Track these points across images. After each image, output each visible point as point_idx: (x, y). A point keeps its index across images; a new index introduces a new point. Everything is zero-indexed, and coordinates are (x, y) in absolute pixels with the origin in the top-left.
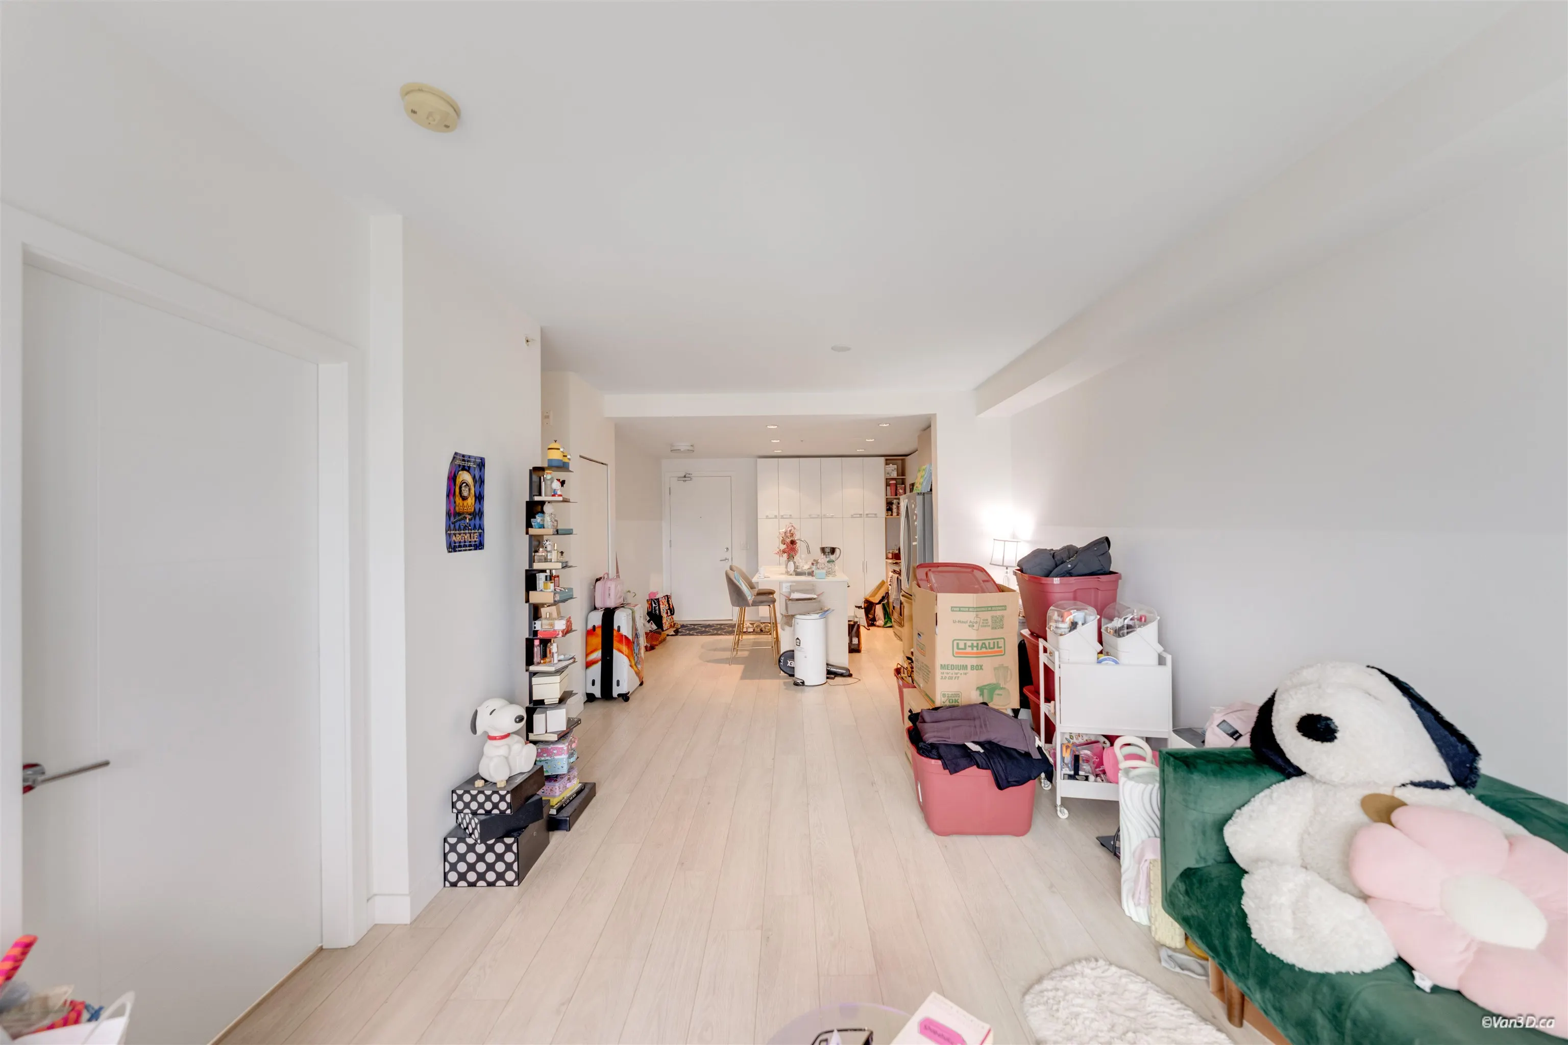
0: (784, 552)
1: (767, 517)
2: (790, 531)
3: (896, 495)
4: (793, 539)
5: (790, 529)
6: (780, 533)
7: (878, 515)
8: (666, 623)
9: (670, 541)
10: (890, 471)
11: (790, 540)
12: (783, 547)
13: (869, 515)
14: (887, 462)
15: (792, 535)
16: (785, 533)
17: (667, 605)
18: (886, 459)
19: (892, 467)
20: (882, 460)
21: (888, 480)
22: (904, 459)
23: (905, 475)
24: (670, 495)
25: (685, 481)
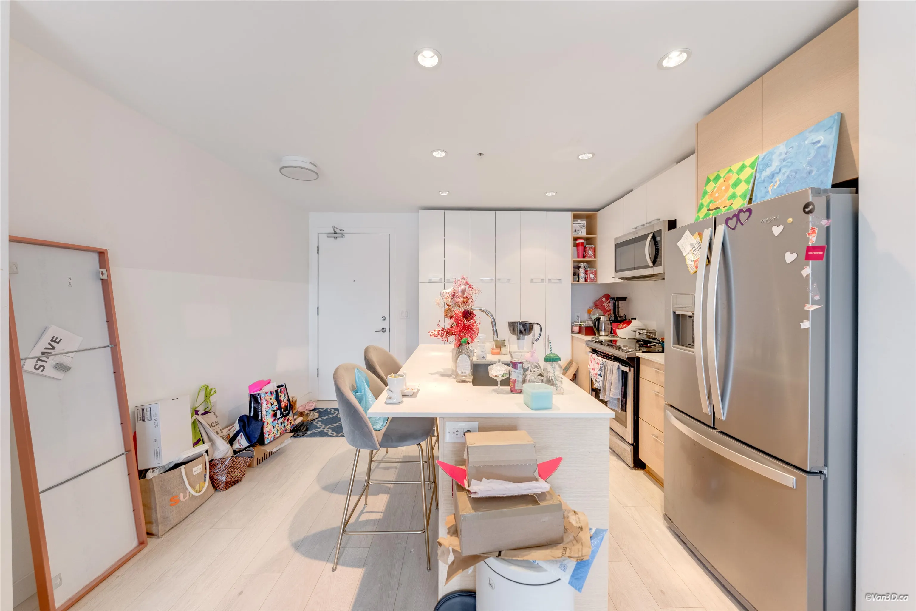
0: (449, 333)
1: (430, 281)
2: (464, 292)
3: (584, 257)
4: (468, 308)
5: (463, 287)
6: (442, 295)
7: (563, 281)
8: (270, 432)
9: (318, 308)
10: (578, 229)
11: (462, 310)
12: (447, 323)
13: (553, 281)
14: (576, 217)
15: (466, 300)
16: (453, 296)
17: (276, 403)
18: (573, 214)
19: (581, 223)
20: (569, 215)
21: (575, 239)
22: (596, 214)
23: (595, 234)
24: (318, 254)
25: (335, 238)
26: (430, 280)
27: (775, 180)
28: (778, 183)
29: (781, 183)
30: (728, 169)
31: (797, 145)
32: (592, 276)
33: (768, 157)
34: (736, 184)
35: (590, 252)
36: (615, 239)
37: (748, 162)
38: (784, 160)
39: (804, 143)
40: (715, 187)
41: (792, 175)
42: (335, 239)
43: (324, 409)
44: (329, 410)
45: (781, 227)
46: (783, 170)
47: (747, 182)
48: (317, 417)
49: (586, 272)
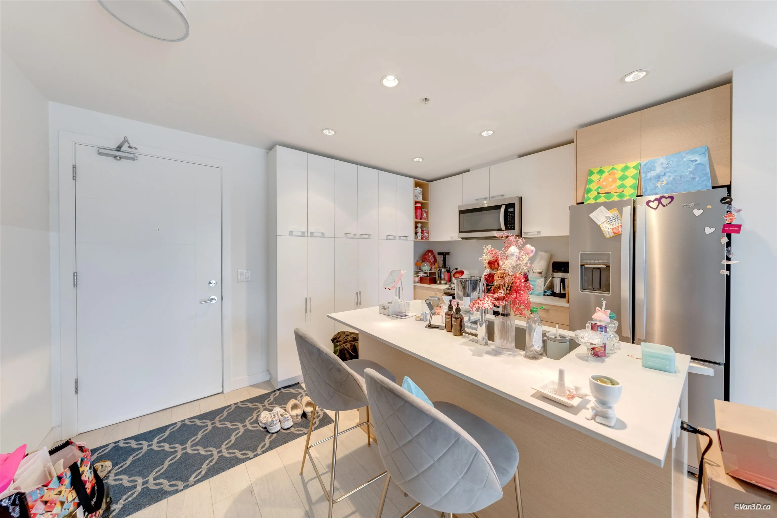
3: (421, 219)
7: (408, 238)
10: (418, 194)
13: (402, 238)
14: (416, 184)
18: (415, 181)
19: (419, 190)
20: (412, 181)
21: (416, 203)
22: (428, 184)
23: (428, 201)
24: (75, 180)
25: (118, 158)
26: (291, 232)
27: (662, 180)
28: (665, 182)
29: (668, 182)
30: (611, 167)
31: (676, 160)
32: (426, 234)
33: (650, 164)
34: (623, 178)
35: (425, 215)
36: (459, 207)
37: (632, 164)
38: (667, 168)
39: (683, 160)
40: (601, 178)
41: (677, 179)
42: (118, 160)
43: (110, 447)
44: (121, 444)
45: (701, 211)
46: (668, 174)
47: (633, 177)
48: (109, 469)
49: (422, 231)
